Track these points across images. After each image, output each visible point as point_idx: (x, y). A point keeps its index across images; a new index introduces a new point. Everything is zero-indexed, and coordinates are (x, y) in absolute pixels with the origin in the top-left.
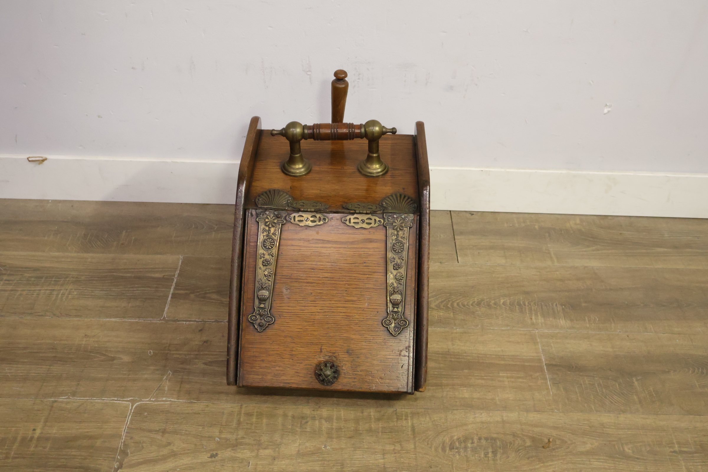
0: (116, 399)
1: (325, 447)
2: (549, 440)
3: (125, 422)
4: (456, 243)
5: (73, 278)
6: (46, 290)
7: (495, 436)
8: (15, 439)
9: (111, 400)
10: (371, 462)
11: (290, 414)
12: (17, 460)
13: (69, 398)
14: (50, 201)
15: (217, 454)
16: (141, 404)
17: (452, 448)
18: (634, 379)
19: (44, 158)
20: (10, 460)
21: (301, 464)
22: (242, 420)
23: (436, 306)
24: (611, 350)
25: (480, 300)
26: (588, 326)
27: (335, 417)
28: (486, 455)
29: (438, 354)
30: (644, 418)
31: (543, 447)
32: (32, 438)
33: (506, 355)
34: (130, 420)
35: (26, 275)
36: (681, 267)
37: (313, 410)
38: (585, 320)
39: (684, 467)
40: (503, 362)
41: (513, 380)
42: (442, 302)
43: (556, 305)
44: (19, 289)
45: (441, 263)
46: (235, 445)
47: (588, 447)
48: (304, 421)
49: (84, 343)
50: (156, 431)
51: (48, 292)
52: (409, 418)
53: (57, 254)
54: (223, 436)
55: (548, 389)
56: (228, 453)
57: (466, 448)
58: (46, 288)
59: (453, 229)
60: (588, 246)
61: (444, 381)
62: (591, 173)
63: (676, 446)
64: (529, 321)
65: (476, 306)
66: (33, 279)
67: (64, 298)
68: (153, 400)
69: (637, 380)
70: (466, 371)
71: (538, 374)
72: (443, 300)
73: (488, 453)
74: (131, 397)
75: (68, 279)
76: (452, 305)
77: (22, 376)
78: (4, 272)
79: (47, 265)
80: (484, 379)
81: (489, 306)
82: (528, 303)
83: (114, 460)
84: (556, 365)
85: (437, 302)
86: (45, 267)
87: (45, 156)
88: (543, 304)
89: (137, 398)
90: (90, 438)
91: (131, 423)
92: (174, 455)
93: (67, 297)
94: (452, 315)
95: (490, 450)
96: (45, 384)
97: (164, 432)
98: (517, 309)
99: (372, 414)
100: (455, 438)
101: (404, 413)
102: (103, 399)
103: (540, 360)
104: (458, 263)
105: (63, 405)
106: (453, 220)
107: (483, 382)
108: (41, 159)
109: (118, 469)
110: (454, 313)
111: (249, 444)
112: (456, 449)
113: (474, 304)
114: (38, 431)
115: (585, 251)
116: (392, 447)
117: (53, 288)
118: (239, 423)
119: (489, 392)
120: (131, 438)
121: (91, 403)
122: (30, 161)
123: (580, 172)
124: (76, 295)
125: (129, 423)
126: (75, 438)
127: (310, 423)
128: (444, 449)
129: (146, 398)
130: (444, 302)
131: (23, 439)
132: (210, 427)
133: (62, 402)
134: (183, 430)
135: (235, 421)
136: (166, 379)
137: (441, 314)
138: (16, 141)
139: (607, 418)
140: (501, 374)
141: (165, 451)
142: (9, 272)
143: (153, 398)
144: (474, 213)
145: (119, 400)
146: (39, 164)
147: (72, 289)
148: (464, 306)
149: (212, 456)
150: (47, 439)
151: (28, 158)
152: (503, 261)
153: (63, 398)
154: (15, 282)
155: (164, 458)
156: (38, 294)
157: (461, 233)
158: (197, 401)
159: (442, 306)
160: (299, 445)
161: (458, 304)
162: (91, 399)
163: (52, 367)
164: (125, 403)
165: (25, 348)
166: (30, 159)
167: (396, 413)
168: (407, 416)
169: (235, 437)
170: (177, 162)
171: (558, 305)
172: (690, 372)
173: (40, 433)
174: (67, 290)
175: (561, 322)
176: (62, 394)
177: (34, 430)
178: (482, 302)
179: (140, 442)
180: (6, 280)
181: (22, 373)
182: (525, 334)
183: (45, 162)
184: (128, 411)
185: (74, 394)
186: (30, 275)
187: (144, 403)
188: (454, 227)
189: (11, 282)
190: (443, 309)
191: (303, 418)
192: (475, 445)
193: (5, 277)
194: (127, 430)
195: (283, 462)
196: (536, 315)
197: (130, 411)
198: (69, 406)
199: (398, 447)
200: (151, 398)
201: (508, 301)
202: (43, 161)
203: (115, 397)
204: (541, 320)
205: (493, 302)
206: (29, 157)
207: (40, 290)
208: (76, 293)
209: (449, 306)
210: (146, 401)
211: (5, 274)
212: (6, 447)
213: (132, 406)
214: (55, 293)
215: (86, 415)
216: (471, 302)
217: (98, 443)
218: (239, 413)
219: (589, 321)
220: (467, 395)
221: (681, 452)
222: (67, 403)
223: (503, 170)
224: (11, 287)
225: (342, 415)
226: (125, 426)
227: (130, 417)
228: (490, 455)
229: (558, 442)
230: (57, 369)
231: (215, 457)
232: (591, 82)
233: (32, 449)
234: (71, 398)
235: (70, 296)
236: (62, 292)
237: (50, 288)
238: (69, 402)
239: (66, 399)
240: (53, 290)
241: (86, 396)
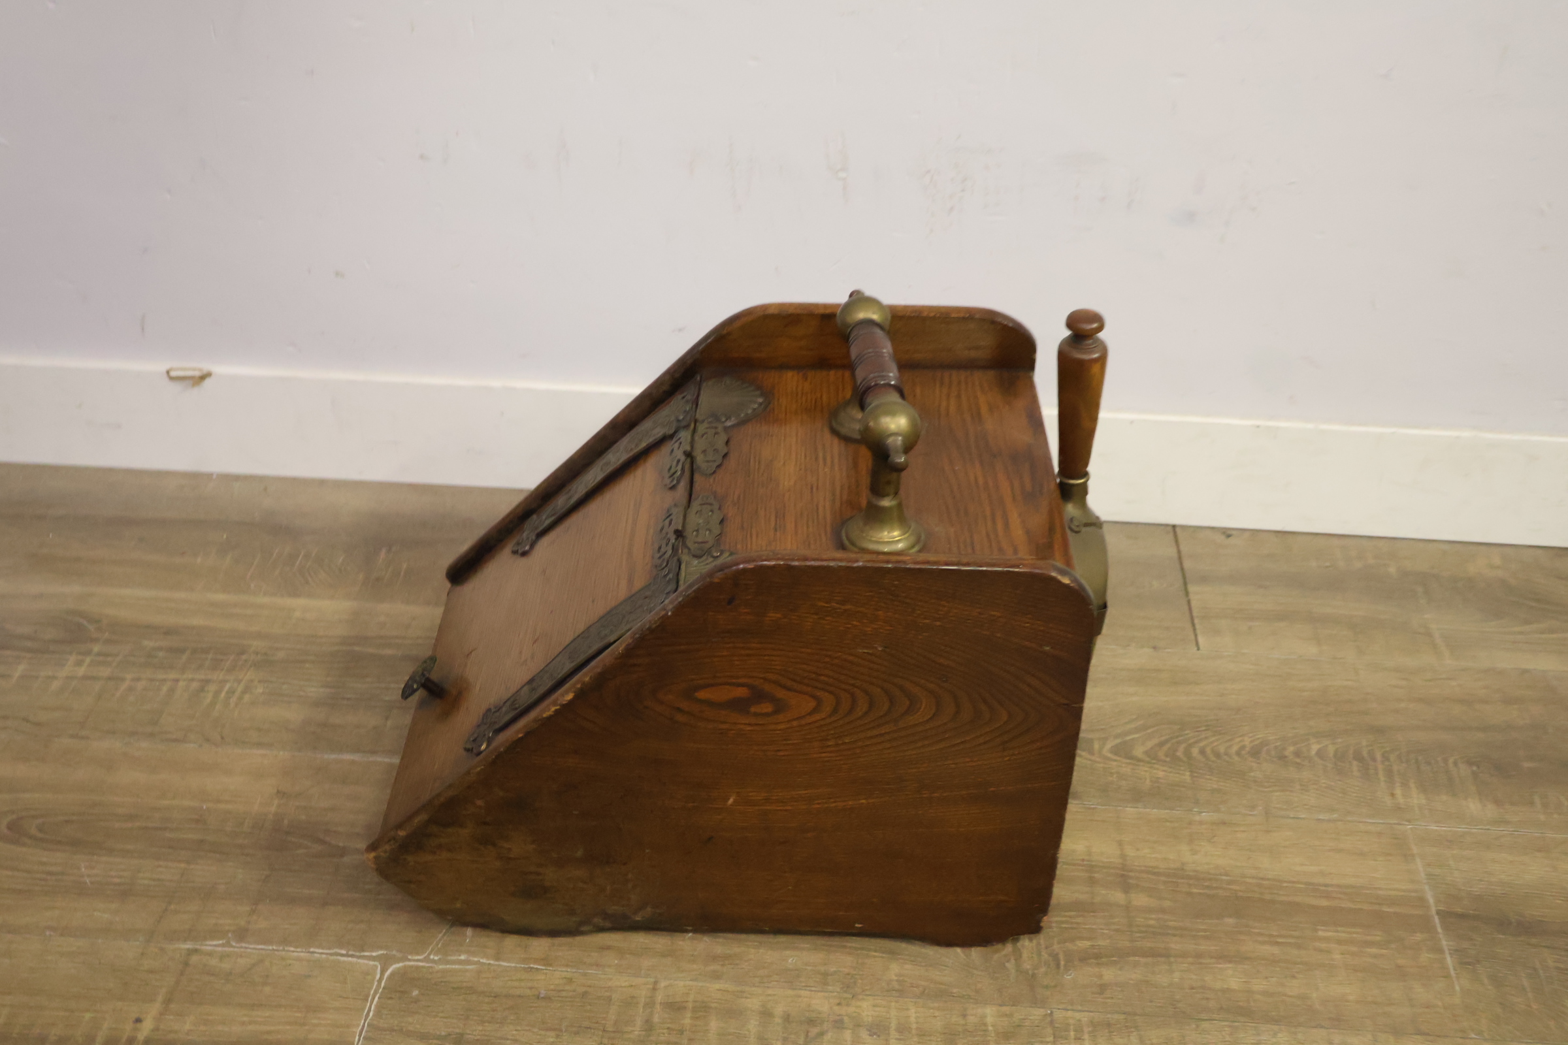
0: (344, 952)
3: (363, 1009)
4: (1193, 603)
5: (257, 653)
6: (193, 680)
9: (331, 954)
11: (779, 1010)
13: (228, 944)
14: (214, 477)
16: (405, 966)
19: (205, 372)
22: (656, 1019)
23: (1146, 753)
25: (1257, 742)
26: (1542, 817)
27: (893, 1025)
29: (1154, 874)
33: (1332, 885)
34: (377, 1006)
35: (146, 643)
37: (838, 1004)
38: (1532, 803)
40: (1324, 903)
41: (1354, 949)
42: (1161, 744)
43: (1455, 763)
44: (127, 676)
45: (1154, 648)
48: (814, 1031)
49: (273, 809)
50: (439, 1038)
51: (195, 684)
52: (1086, 1036)
53: (220, 597)
55: (1447, 976)
58: (190, 676)
59: (1182, 569)
60: (1527, 622)
61: (1175, 945)
62: (1535, 438)
64: (1388, 800)
65: (1250, 759)
66: (161, 654)
67: (233, 700)
68: (436, 958)
70: (1231, 921)
71: (1419, 937)
72: (1163, 738)
74: (381, 948)
75: (244, 657)
76: (1187, 753)
77: (119, 884)
78: (96, 635)
79: (197, 621)
80: (1277, 943)
81: (1282, 758)
82: (1383, 755)
84: (1462, 916)
85: (1150, 744)
86: (195, 627)
87: (206, 366)
88: (1420, 758)
89: (394, 952)
91: (378, 1013)
93: (240, 698)
94: (1187, 777)
96: (172, 907)
98: (1355, 768)
99: (989, 1020)
101: (1071, 1021)
102: (312, 950)
103: (1422, 901)
104: (1198, 649)
105: (214, 962)
106: (1182, 547)
107: (1276, 950)
108: (197, 374)
110: (1191, 771)
113: (1243, 752)
114: (147, 1026)
115: (1521, 633)
117: (209, 677)
118: (649, 1027)
119: (1294, 977)
121: (283, 959)
122: (172, 379)
123: (1507, 437)
124: (263, 694)
125: (373, 1015)
127: (828, 1036)
129: (418, 954)
130: (1168, 745)
132: (576, 1033)
133: (210, 954)
134: (508, 1039)
135: (639, 1022)
137: (1161, 774)
138: (143, 329)
140: (1321, 933)
142: (106, 634)
143: (436, 954)
144: (1233, 532)
145: (352, 956)
146: (194, 386)
147: (252, 681)
148: (1218, 755)
151: (168, 372)
152: (1312, 650)
153: (215, 943)
154: (120, 658)
156: (172, 690)
157: (1204, 579)
158: (544, 965)
159: (1161, 754)
161: (1202, 752)
162: (284, 950)
163: (192, 866)
164: (366, 962)
165: (131, 817)
166: (173, 374)
167: (1052, 1022)
168: (1079, 1030)
170: (515, 387)
171: (1460, 764)
173: (153, 1031)
174: (240, 681)
175: (1471, 805)
176: (215, 933)
177: (138, 1020)
178: (1265, 749)
180: (99, 654)
181: (120, 877)
182: (1380, 834)
183: (207, 382)
184: (373, 984)
185: (242, 935)
186: (156, 644)
187: (411, 967)
188: (1187, 564)
189: (109, 659)
190: (1165, 761)
191: (811, 1022)
193: (96, 648)
194: (366, 1032)
196: (1405, 785)
197: (376, 983)
198: (226, 966)
200: (429, 954)
201: (1331, 750)
202: (203, 378)
203: (341, 946)
204: (1417, 799)
205: (1291, 749)
206: (171, 370)
207: (177, 681)
208: (261, 691)
209: (1179, 754)
210: (416, 961)
211: (96, 640)
213: (383, 972)
214: (212, 688)
215: (267, 989)
216: (1235, 748)
218: (650, 1004)
219: (1544, 805)
220: (1234, 983)
222: (222, 957)
223: (1310, 426)
224: (110, 669)
225: (913, 1019)
226: (363, 1021)
227: (376, 999)
230: (204, 871)
234: (234, 944)
235: (247, 697)
236: (228, 686)
237: (201, 676)
238: (228, 955)
239: (222, 945)
240: (207, 681)
241: (270, 942)
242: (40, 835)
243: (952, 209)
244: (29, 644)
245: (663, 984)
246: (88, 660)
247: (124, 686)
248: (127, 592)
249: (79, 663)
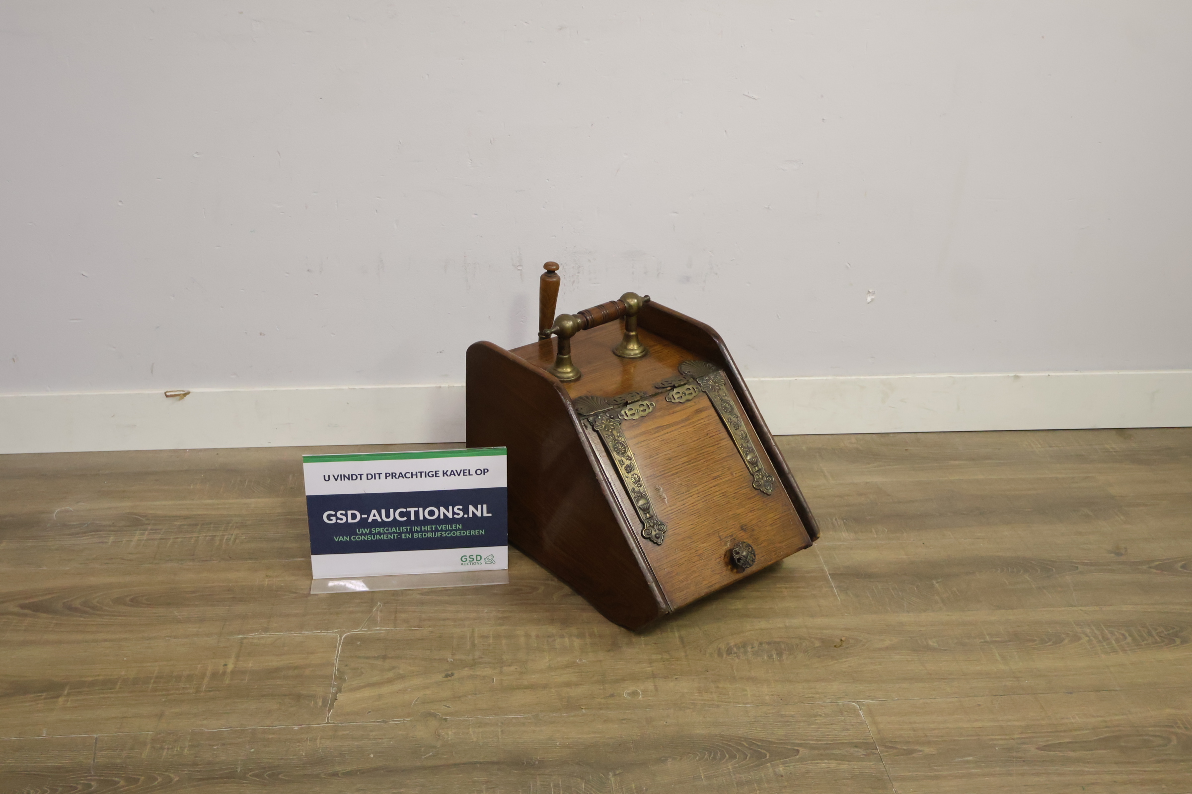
0: (319, 632)
1: (581, 660)
2: (841, 640)
3: (336, 651)
5: (237, 523)
6: (206, 536)
7: (778, 640)
8: (203, 676)
9: (313, 633)
10: (636, 670)
11: (533, 634)
12: (212, 693)
13: (260, 634)
14: (188, 451)
15: (452, 674)
16: (350, 634)
17: (729, 652)
18: (934, 582)
19: (186, 392)
20: (202, 694)
21: (554, 677)
22: (476, 642)
24: (905, 557)
26: (875, 536)
28: (770, 657)
30: (948, 615)
31: (835, 646)
32: (224, 673)
34: (341, 649)
35: (176, 523)
36: (981, 477)
37: (560, 630)
38: (871, 532)
39: (997, 655)
43: (836, 520)
44: (172, 537)
46: (474, 664)
47: (887, 643)
48: (551, 640)
49: (266, 583)
50: (375, 657)
51: (208, 538)
53: (209, 501)
54: (457, 657)
55: (835, 595)
56: (466, 672)
57: (746, 652)
58: (204, 535)
60: (868, 464)
62: (862, 377)
63: (987, 637)
66: (186, 527)
67: (230, 543)
68: (365, 630)
69: (937, 582)
71: (822, 583)
73: (772, 655)
74: (337, 629)
75: (230, 525)
77: (197, 617)
78: (147, 522)
79: (199, 512)
80: (758, 591)
83: (331, 686)
84: (841, 574)
86: (199, 515)
87: (186, 389)
89: (344, 630)
90: (296, 668)
91: (343, 651)
92: (402, 677)
95: (774, 653)
96: (227, 623)
97: (384, 658)
100: (732, 644)
102: (303, 632)
103: (823, 570)
105: (255, 641)
107: (758, 594)
108: (182, 393)
109: (337, 693)
111: (489, 663)
112: (734, 654)
115: (865, 468)
116: (659, 657)
117: (215, 534)
118: (474, 645)
119: (767, 602)
120: (346, 666)
121: (290, 637)
122: (167, 396)
123: (848, 378)
124: (245, 538)
125: (340, 653)
126: (277, 670)
127: (558, 641)
128: (720, 654)
129: (356, 629)
131: (214, 675)
132: (439, 650)
133: (253, 638)
134: (408, 655)
135: (468, 643)
136: (377, 610)
138: (152, 372)
139: (905, 618)
141: (391, 675)
142: (153, 522)
145: (323, 633)
146: (180, 399)
147: (238, 534)
149: (446, 676)
150: (244, 672)
151: (165, 393)
153: (254, 634)
154: (163, 531)
155: (390, 681)
156: (197, 541)
158: (419, 628)
160: (549, 660)
162: (289, 634)
163: (232, 607)
164: (333, 633)
165: (193, 592)
166: (168, 394)
168: (672, 628)
169: (471, 657)
170: (355, 389)
171: (838, 520)
172: (999, 572)
173: (234, 668)
174: (232, 535)
175: (844, 535)
176: (252, 631)
177: (225, 665)
179: (358, 668)
180: (152, 530)
181: (196, 615)
183: (187, 396)
185: (266, 630)
186: (182, 523)
187: (354, 634)
189: (158, 531)
192: (756, 649)
193: (149, 527)
194: (339, 659)
195: (534, 676)
197: (338, 642)
198: (262, 642)
199: (666, 656)
200: (362, 629)
202: (185, 395)
203: (318, 630)
206: (167, 392)
207: (198, 537)
210: (356, 632)
211: (149, 524)
212: (194, 683)
213: (341, 637)
214: (218, 539)
215: (286, 648)
217: (307, 672)
218: (472, 636)
219: (876, 532)
221: (993, 642)
222: (259, 639)
223: (756, 379)
224: (160, 535)
226: (336, 655)
227: (340, 647)
228: (775, 656)
229: (852, 641)
230: (240, 608)
231: (451, 677)
232: (848, 265)
233: (227, 682)
234: (263, 634)
235: (237, 541)
236: (226, 537)
237: (210, 534)
238: (262, 638)
239: (258, 635)
240: (215, 536)
241: (282, 631)
242: (149, 603)
243: (574, 282)
244: (112, 528)
245: (476, 630)
246: (147, 533)
247: (171, 541)
248: (158, 503)
249: (143, 534)
